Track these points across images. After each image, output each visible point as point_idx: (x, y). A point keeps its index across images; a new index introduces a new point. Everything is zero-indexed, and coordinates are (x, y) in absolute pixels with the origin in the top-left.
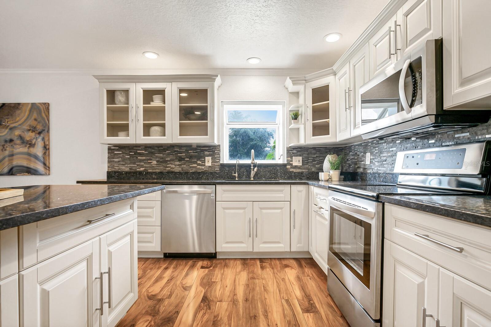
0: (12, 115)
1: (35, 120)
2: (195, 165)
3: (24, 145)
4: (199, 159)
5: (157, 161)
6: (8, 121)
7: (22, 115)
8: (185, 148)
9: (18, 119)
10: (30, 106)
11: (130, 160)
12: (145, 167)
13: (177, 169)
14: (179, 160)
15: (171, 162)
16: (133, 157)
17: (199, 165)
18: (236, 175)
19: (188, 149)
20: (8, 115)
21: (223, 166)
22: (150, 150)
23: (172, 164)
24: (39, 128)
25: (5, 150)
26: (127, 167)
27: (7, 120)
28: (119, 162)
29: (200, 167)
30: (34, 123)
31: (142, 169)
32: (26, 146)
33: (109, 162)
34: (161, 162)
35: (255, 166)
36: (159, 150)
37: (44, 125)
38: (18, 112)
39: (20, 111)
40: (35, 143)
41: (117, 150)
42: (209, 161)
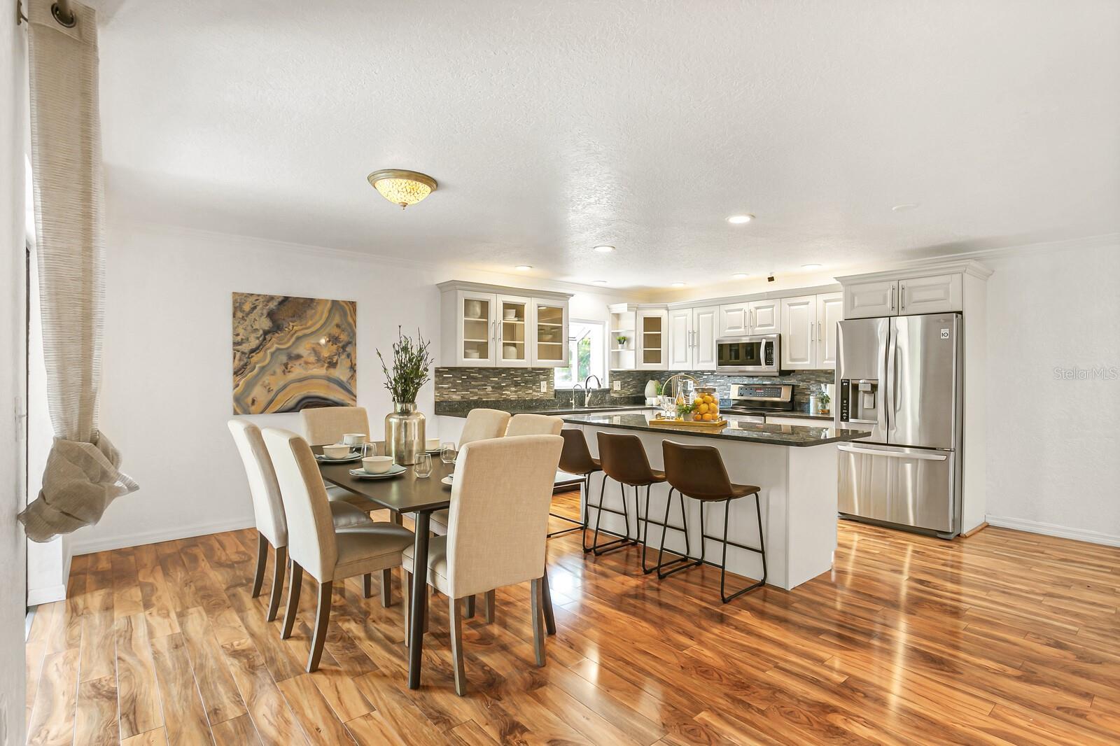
0: (300, 316)
1: (338, 326)
2: (531, 391)
3: (319, 364)
4: (534, 384)
5: (493, 387)
6: (293, 326)
7: (317, 317)
8: (520, 371)
9: (310, 323)
10: (329, 305)
11: (462, 387)
12: (480, 395)
13: (513, 397)
14: (516, 386)
15: (508, 388)
16: (466, 382)
17: (534, 391)
18: (573, 401)
19: (524, 371)
20: (294, 316)
21: (557, 393)
22: (484, 372)
23: (507, 390)
24: (344, 337)
25: (289, 372)
26: (458, 395)
27: (291, 324)
28: (449, 388)
29: (536, 394)
30: (336, 331)
31: (476, 398)
32: (323, 366)
33: (437, 389)
34: (496, 388)
35: (589, 392)
36: (495, 373)
37: (351, 335)
38: (310, 312)
39: (313, 311)
40: (337, 361)
41: (447, 373)
42: (544, 387)
